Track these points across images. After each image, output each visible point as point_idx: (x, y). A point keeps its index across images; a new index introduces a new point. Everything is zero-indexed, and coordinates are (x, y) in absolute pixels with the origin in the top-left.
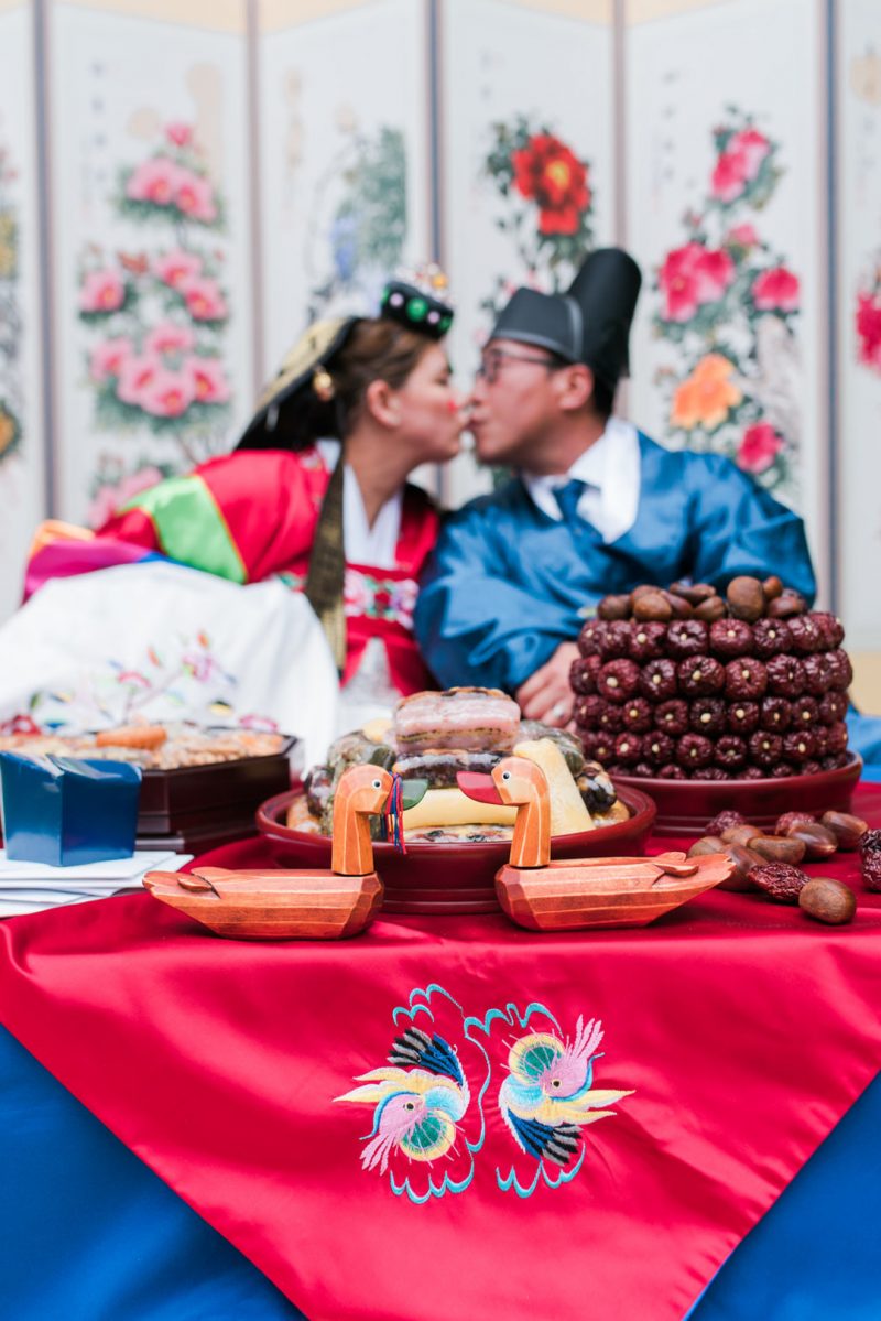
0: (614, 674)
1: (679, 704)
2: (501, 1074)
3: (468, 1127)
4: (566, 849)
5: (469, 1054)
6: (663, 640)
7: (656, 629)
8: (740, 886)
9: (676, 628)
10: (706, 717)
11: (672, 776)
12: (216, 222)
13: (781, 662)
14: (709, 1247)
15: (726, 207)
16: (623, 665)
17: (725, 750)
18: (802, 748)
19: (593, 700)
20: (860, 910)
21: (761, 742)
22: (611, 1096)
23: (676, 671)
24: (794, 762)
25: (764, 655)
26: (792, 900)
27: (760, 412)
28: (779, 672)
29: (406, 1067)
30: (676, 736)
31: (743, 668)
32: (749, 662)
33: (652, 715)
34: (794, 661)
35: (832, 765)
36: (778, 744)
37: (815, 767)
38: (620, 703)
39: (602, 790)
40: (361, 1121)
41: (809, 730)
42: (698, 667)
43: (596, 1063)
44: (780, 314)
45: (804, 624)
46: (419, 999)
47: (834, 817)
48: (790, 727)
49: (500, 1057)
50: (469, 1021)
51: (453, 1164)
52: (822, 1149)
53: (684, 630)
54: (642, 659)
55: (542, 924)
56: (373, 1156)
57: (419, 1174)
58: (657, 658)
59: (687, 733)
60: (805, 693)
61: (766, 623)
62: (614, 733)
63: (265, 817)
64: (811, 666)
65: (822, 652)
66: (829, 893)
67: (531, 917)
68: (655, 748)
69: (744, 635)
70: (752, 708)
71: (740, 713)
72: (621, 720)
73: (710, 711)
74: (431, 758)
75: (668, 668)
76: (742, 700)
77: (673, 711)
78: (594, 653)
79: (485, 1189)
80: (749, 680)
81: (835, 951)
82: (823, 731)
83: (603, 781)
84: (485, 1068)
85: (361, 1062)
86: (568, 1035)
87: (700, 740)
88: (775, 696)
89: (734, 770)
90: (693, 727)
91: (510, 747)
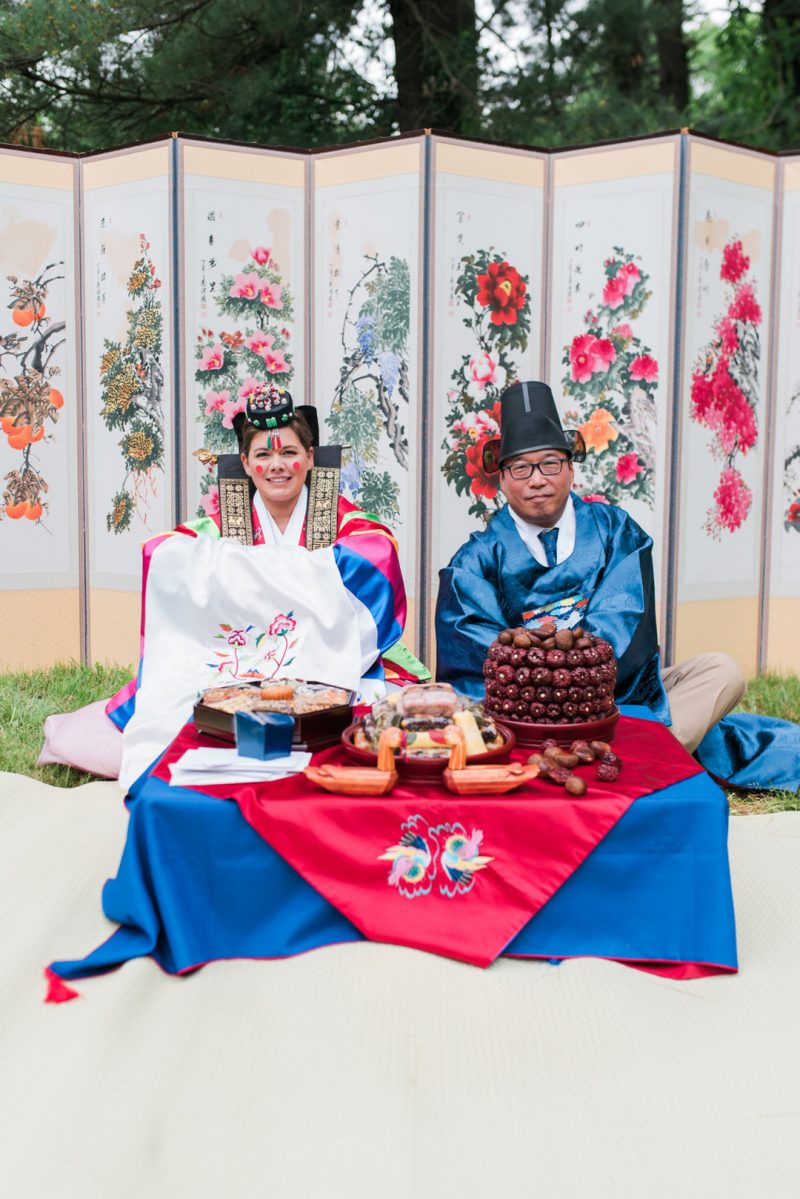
0: (503, 672)
1: (531, 688)
2: (442, 850)
3: (430, 870)
4: (472, 761)
5: (431, 842)
6: (525, 658)
7: (523, 653)
8: (543, 777)
9: (531, 653)
10: (543, 695)
11: (527, 721)
12: (285, 312)
13: (578, 670)
14: (520, 917)
15: (613, 313)
16: (507, 668)
17: (551, 710)
18: (587, 709)
19: (494, 682)
20: (589, 790)
21: (568, 707)
22: (486, 860)
23: (530, 674)
24: (585, 717)
25: (570, 667)
26: (563, 784)
27: (630, 446)
28: (577, 676)
29: (406, 846)
30: (529, 703)
31: (561, 674)
32: (563, 671)
33: (519, 692)
34: (584, 670)
35: (603, 716)
36: (576, 708)
37: (594, 717)
38: (505, 685)
39: (491, 733)
40: (388, 867)
41: (591, 701)
42: (540, 672)
43: (480, 848)
44: (644, 386)
45: (591, 652)
46: (412, 821)
47: (595, 744)
48: (582, 700)
49: (442, 843)
50: (431, 829)
51: (424, 883)
52: (566, 882)
53: (535, 654)
54: (516, 667)
55: (461, 792)
56: (393, 879)
57: (410, 887)
58: (522, 666)
59: (534, 702)
60: (590, 684)
61: (572, 652)
62: (502, 699)
63: (345, 737)
64: (593, 672)
65: (599, 665)
66: (576, 783)
67: (456, 790)
68: (520, 708)
69: (562, 659)
70: (564, 692)
71: (558, 694)
72: (505, 693)
73: (544, 692)
74: (418, 718)
75: (526, 672)
76: (559, 688)
77: (528, 691)
78: (495, 660)
79: (435, 892)
80: (563, 679)
81: (576, 808)
82: (598, 701)
83: (492, 728)
84: (437, 847)
85: (387, 843)
86: (469, 835)
87: (540, 705)
88: (574, 686)
89: (555, 719)
90: (537, 699)
91: (452, 714)
